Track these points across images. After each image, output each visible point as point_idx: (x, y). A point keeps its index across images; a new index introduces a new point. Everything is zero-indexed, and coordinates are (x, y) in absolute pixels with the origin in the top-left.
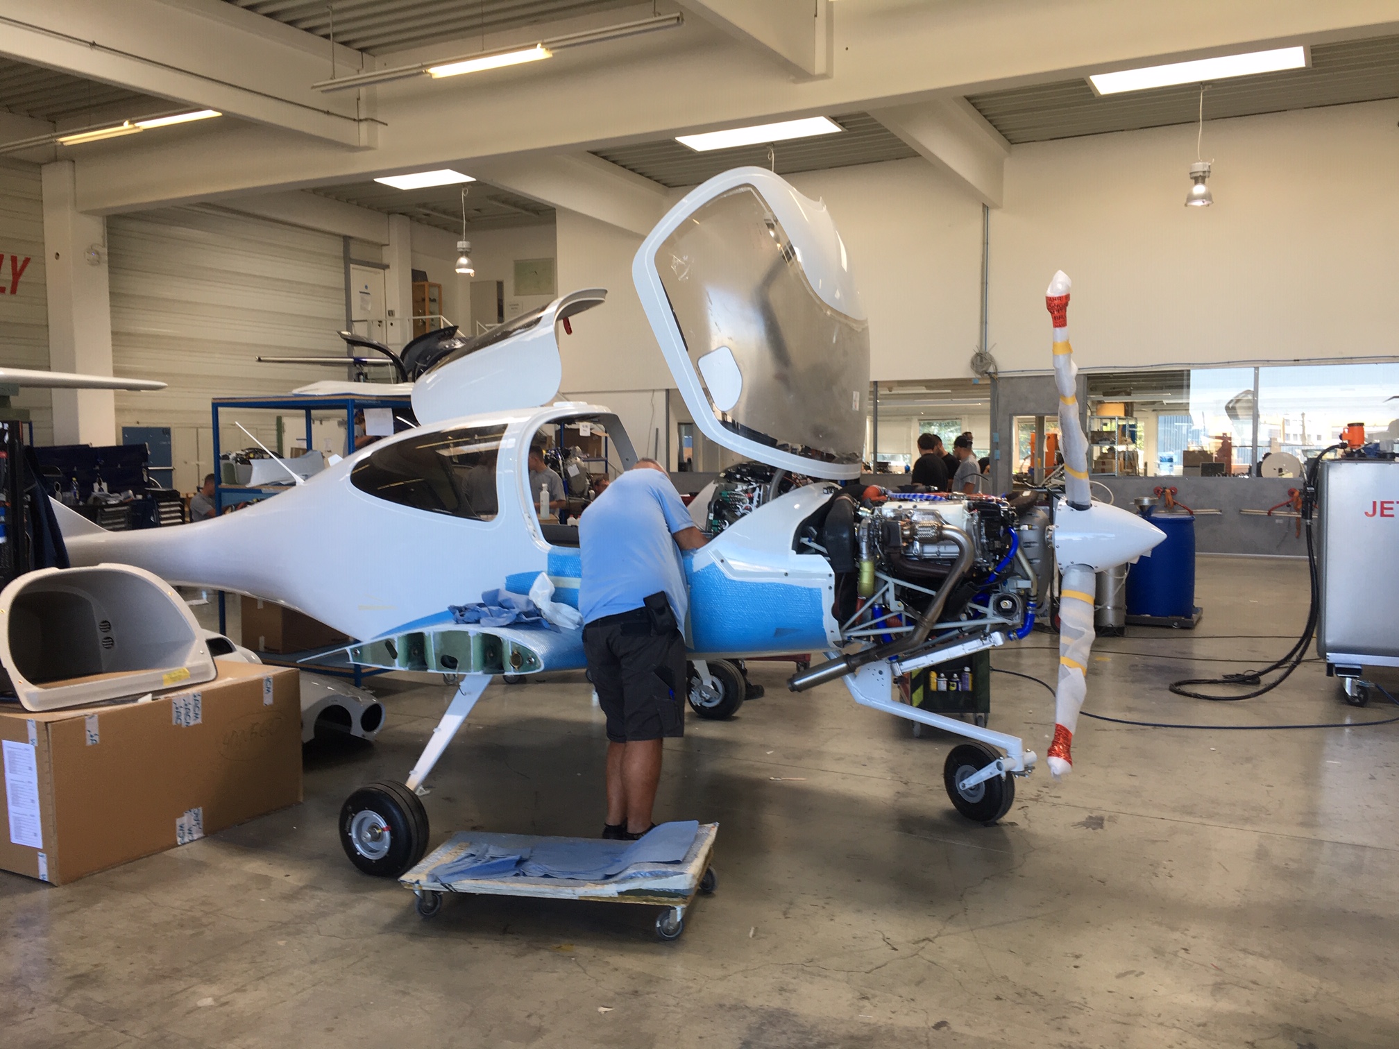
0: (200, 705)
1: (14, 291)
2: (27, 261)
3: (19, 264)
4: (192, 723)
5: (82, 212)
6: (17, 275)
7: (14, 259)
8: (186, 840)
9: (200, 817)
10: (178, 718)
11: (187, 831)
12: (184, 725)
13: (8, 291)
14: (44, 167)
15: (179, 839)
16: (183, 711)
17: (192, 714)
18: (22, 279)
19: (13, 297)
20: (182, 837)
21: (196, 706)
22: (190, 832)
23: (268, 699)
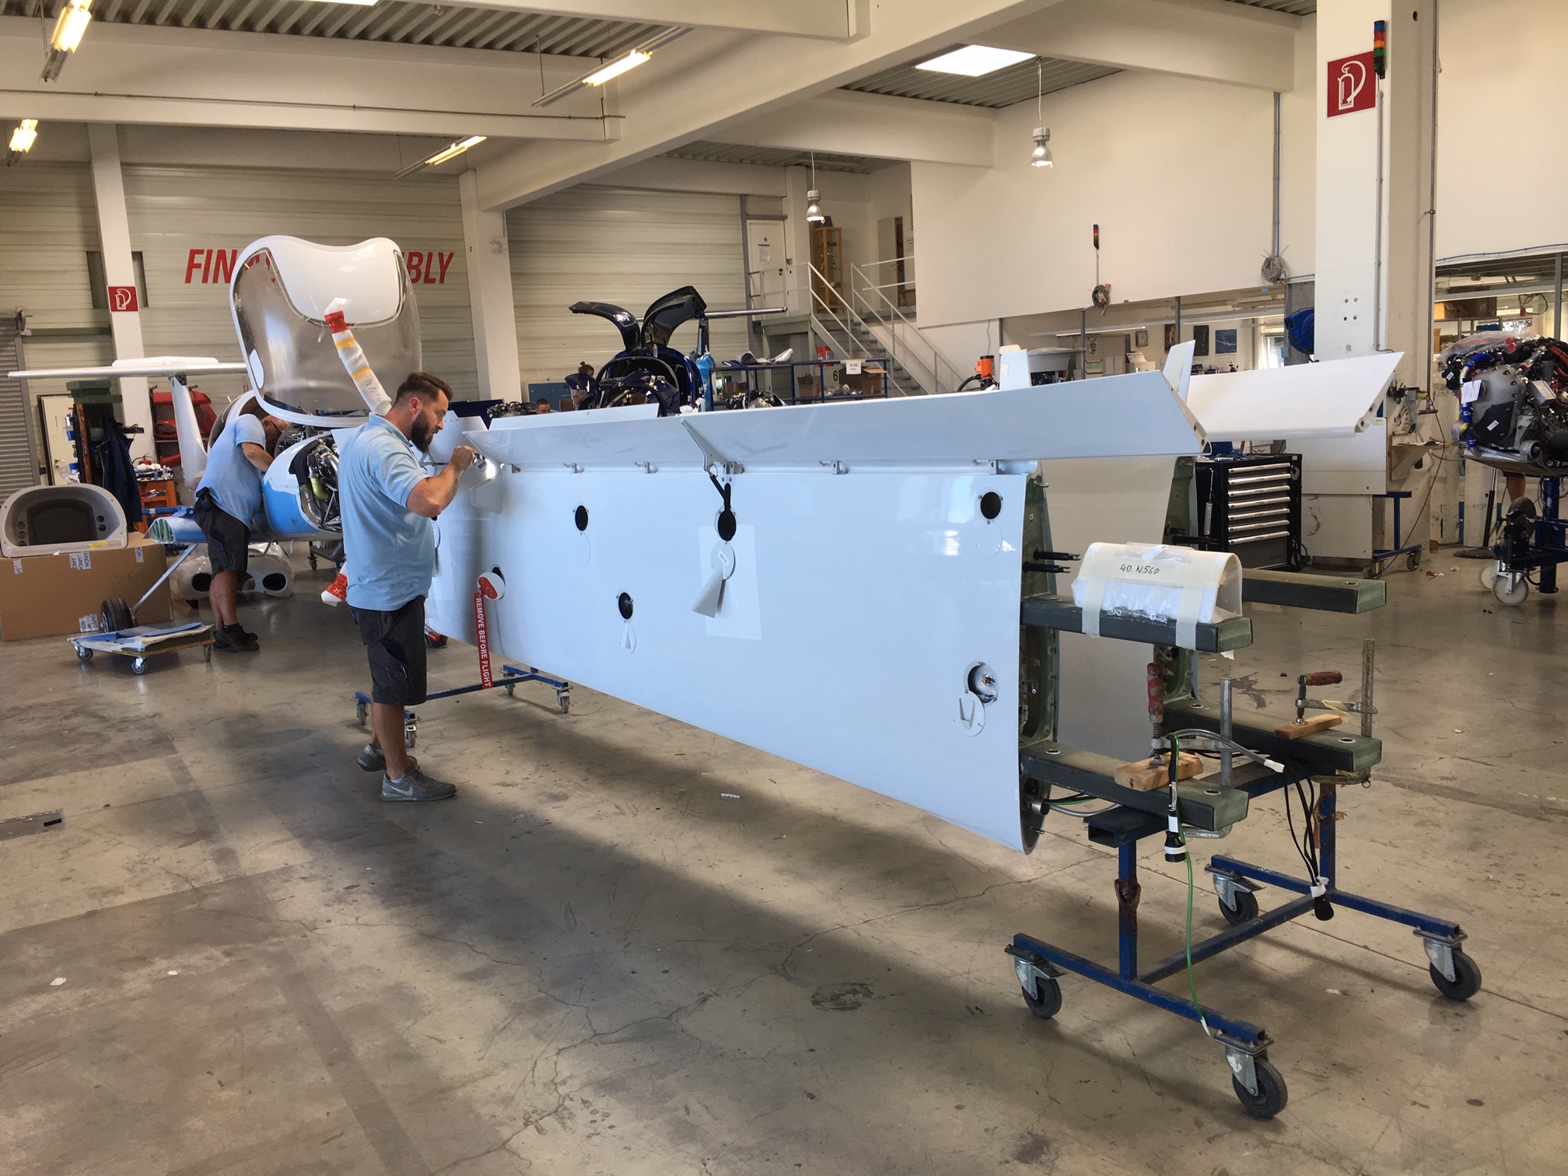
0: (89, 559)
1: (442, 281)
2: (451, 255)
3: (445, 259)
4: (84, 568)
5: (484, 211)
6: (444, 267)
7: (441, 255)
8: (87, 629)
9: (96, 619)
10: (74, 564)
11: (87, 626)
12: (79, 569)
13: (437, 281)
14: (461, 177)
15: (82, 630)
16: (77, 562)
17: (83, 563)
18: (448, 270)
19: (442, 286)
20: (84, 629)
21: (86, 559)
22: (89, 626)
23: (140, 559)
